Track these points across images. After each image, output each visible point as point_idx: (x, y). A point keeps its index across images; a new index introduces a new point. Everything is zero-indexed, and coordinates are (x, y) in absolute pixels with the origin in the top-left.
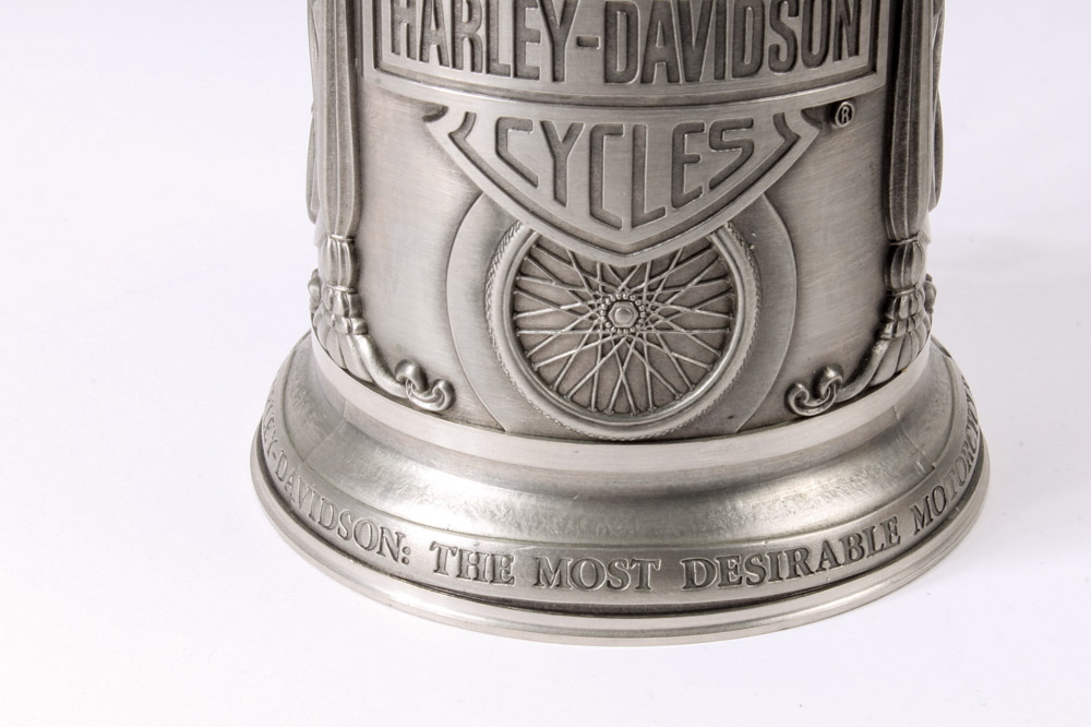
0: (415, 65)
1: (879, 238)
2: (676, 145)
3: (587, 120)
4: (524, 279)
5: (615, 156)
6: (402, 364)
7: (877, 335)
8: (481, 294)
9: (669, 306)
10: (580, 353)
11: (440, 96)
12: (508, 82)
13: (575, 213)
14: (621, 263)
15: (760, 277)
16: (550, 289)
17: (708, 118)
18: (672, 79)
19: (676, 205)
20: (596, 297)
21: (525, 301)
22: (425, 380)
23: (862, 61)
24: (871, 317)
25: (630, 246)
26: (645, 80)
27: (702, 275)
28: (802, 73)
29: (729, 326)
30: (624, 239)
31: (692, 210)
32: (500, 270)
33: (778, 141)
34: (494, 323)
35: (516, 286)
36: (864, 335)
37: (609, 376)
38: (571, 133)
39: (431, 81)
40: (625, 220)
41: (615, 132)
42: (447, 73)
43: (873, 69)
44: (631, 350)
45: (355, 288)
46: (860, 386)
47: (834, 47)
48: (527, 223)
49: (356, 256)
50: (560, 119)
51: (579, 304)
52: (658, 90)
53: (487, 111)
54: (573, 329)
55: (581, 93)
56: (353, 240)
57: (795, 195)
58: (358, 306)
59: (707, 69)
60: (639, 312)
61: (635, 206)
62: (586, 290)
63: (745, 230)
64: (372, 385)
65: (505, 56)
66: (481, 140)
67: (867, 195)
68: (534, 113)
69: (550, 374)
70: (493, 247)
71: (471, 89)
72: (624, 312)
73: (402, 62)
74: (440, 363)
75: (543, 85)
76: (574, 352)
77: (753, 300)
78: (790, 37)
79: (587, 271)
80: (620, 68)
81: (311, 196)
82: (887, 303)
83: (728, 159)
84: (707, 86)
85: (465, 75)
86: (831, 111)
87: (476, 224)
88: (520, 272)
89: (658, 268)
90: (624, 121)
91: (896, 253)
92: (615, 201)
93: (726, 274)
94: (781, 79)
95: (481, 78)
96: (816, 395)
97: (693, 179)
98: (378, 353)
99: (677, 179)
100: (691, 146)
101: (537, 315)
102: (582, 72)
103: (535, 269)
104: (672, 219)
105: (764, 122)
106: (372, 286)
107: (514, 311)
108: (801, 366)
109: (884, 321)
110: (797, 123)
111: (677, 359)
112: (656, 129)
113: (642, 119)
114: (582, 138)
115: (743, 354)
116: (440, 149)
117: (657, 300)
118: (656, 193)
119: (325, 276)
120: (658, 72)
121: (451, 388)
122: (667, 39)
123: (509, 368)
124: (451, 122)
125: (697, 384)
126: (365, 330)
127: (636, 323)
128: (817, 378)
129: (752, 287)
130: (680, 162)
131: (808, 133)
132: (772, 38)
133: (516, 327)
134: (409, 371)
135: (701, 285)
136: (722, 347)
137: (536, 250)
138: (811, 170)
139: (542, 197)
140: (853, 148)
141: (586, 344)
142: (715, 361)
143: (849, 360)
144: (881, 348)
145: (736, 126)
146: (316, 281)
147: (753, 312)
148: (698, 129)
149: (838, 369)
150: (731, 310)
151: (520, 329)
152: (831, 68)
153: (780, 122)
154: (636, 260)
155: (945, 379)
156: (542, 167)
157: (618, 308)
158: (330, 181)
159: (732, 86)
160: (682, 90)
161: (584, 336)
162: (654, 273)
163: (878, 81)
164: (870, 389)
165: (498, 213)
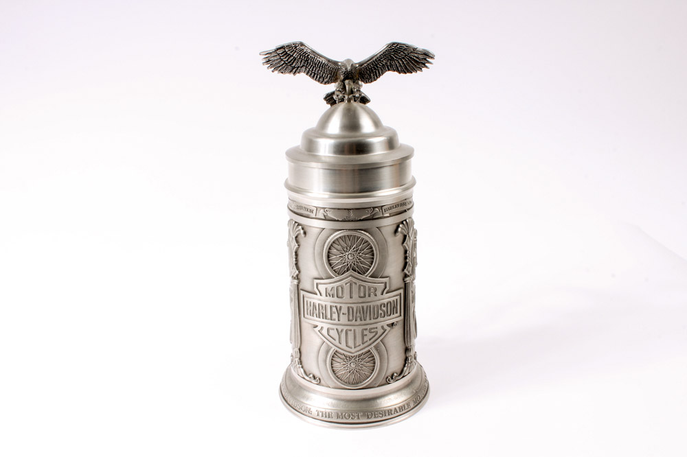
0: (311, 317)
1: (404, 347)
2: (363, 332)
3: (345, 328)
4: (334, 358)
5: (351, 335)
6: (310, 374)
7: (404, 366)
8: (325, 361)
9: (362, 363)
10: (345, 372)
11: (316, 323)
12: (330, 321)
13: (343, 346)
14: (353, 355)
15: (380, 357)
16: (339, 360)
17: (368, 327)
18: (361, 320)
19: (363, 344)
20: (348, 361)
21: (334, 362)
22: (314, 378)
23: (398, 314)
24: (403, 362)
25: (355, 352)
26: (356, 320)
27: (368, 357)
28: (386, 318)
29: (374, 366)
30: (353, 350)
31: (366, 344)
32: (329, 356)
33: (383, 331)
34: (328, 367)
35: (332, 359)
36: (402, 366)
37: (351, 377)
38: (342, 331)
39: (314, 320)
40: (353, 347)
41: (351, 330)
42: (318, 319)
43: (401, 315)
44: (355, 372)
45: (300, 359)
46: (401, 376)
47: (392, 312)
48: (334, 348)
49: (300, 352)
50: (340, 328)
51: (345, 363)
52: (359, 322)
53: (326, 326)
54: (343, 368)
55: (344, 323)
56: (300, 349)
57: (386, 341)
58: (301, 362)
59: (368, 318)
60: (356, 364)
61: (355, 344)
62: (346, 360)
63: (377, 348)
64: (304, 378)
65: (329, 316)
66: (325, 332)
67: (401, 339)
68: (335, 327)
69: (339, 376)
70: (327, 352)
71: (322, 322)
72: (353, 364)
73: (309, 316)
74: (317, 374)
75: (336, 322)
77: (379, 361)
78: (384, 311)
79: (346, 357)
80: (351, 318)
81: (291, 339)
82: (406, 359)
83: (374, 334)
84: (368, 321)
85: (321, 319)
86: (393, 324)
87: (323, 348)
89: (360, 356)
90: (352, 328)
91: (407, 350)
92: (351, 343)
93: (373, 356)
94: (382, 319)
95: (324, 320)
96: (392, 378)
97: (366, 339)
98: (305, 372)
99: (363, 339)
100: (365, 332)
101: (336, 365)
102: (344, 319)
103: (336, 356)
104: (362, 346)
105: (379, 327)
106: (303, 359)
107: (332, 364)
108: (389, 373)
109: (406, 363)
110: (386, 327)
111: (364, 373)
112: (359, 330)
113: (355, 328)
114: (344, 331)
115: (377, 372)
116: (317, 333)
117: (360, 362)
118: (359, 341)
119: (294, 356)
120: (358, 319)
121: (320, 379)
122: (360, 313)
123: (331, 375)
124: (319, 328)
125: (368, 378)
126: (302, 367)
127: (356, 366)
128: (393, 375)
129: (378, 359)
130: (363, 335)
131: (388, 329)
132: (380, 312)
133: (332, 367)
134: (311, 376)
135: (368, 359)
136: (373, 370)
137: (336, 353)
138: (389, 335)
139: (337, 342)
140: (398, 331)
141: (346, 370)
142: (372, 373)
143: (399, 371)
144: (405, 368)
145: (374, 328)
146: (292, 356)
147: (379, 364)
148: (366, 329)
149: (397, 373)
150: (374, 363)
152: (392, 316)
153: (382, 327)
154: (355, 354)
155: (420, 372)
156: (336, 336)
158: (295, 338)
159: (373, 321)
160: (363, 322)
163: (402, 317)
164: (403, 377)
165: (328, 346)
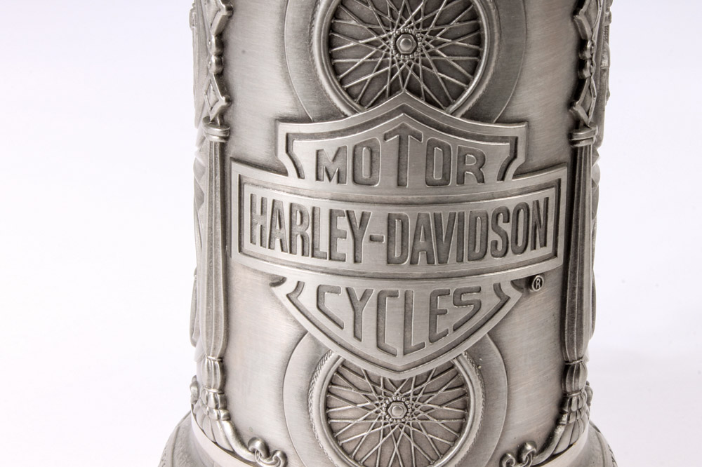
0: (265, 251)
1: (558, 360)
2: (432, 304)
3: (376, 287)
4: (333, 387)
5: (393, 310)
6: (253, 440)
7: (557, 422)
8: (306, 396)
9: (427, 405)
10: (369, 435)
11: (281, 271)
12: (326, 263)
13: (367, 346)
14: (396, 378)
15: (485, 386)
16: (350, 394)
17: (452, 286)
18: (430, 261)
19: (432, 341)
20: (380, 399)
21: (334, 401)
22: (268, 451)
23: (549, 249)
24: (554, 410)
25: (402, 367)
26: (413, 262)
27: (448, 385)
28: (512, 258)
29: (464, 417)
30: (399, 362)
31: (442, 344)
32: (318, 381)
33: (496, 301)
34: (314, 415)
35: (328, 391)
36: (549, 422)
37: (387, 450)
38: (365, 295)
39: (275, 261)
40: (399, 351)
41: (394, 295)
42: (286, 256)
43: (555, 255)
44: (402, 433)
45: (222, 390)
46: (547, 455)
47: (532, 240)
48: (336, 352)
49: (224, 370)
50: (358, 286)
51: (369, 403)
52: (422, 268)
53: (312, 281)
54: (365, 419)
55: (372, 271)
56: (222, 360)
57: (506, 334)
58: (224, 401)
59: (452, 255)
60: (408, 409)
61: (406, 341)
62: (374, 394)
63: (475, 356)
64: (233, 453)
65: (324, 247)
66: (307, 299)
67: (551, 333)
68: (342, 283)
69: (349, 448)
70: (314, 367)
71: (301, 267)
72: (398, 408)
73: (257, 249)
74: (278, 440)
75: (348, 265)
76: (366, 434)
77: (480, 401)
78: (504, 235)
79: (375, 383)
80: (397, 255)
81: (194, 331)
82: (563, 401)
83: (466, 311)
84: (452, 266)
85: (298, 258)
86: (529, 281)
87: (303, 352)
88: (331, 383)
89: (419, 381)
90: (400, 288)
91: (569, 369)
92: (393, 338)
93: (463, 384)
94: (498, 262)
95: (308, 260)
96: (519, 461)
97: (443, 324)
98: (237, 432)
99: (433, 324)
100: (443, 304)
101: (341, 410)
102: (373, 257)
103: (341, 380)
104: (430, 350)
105: (488, 289)
106: (233, 390)
107: (327, 407)
108: (510, 443)
109: (561, 413)
110: (508, 289)
111: (431, 439)
113: (411, 287)
114: (372, 299)
115: (473, 436)
116: (281, 304)
117: (419, 401)
118: (419, 333)
119: (203, 381)
120: (421, 258)
121: (284, 456)
122: (427, 237)
123: (323, 443)
124: (288, 287)
125: (444, 454)
126: (229, 418)
127: (405, 416)
128: (520, 450)
129: (480, 393)
130: (434, 314)
131: (515, 295)
132: (493, 236)
133: (328, 417)
134: (258, 445)
135: (447, 392)
136: (460, 431)
137: (342, 369)
138: (516, 318)
139: (346, 336)
140: (543, 304)
141: (373, 429)
142: (455, 440)
143: (540, 438)
144: (560, 430)
145: (470, 291)
146: (196, 384)
147: (480, 409)
148: (446, 293)
149: (533, 444)
150: (466, 407)
151: (331, 419)
152: (530, 254)
153: (498, 289)
154: (406, 376)
156: (346, 316)
157: (394, 406)
158: (208, 322)
159: (468, 266)
160: (436, 269)
161: (372, 423)
162: (417, 383)
163: (558, 262)
164: (553, 456)
165: (318, 345)
